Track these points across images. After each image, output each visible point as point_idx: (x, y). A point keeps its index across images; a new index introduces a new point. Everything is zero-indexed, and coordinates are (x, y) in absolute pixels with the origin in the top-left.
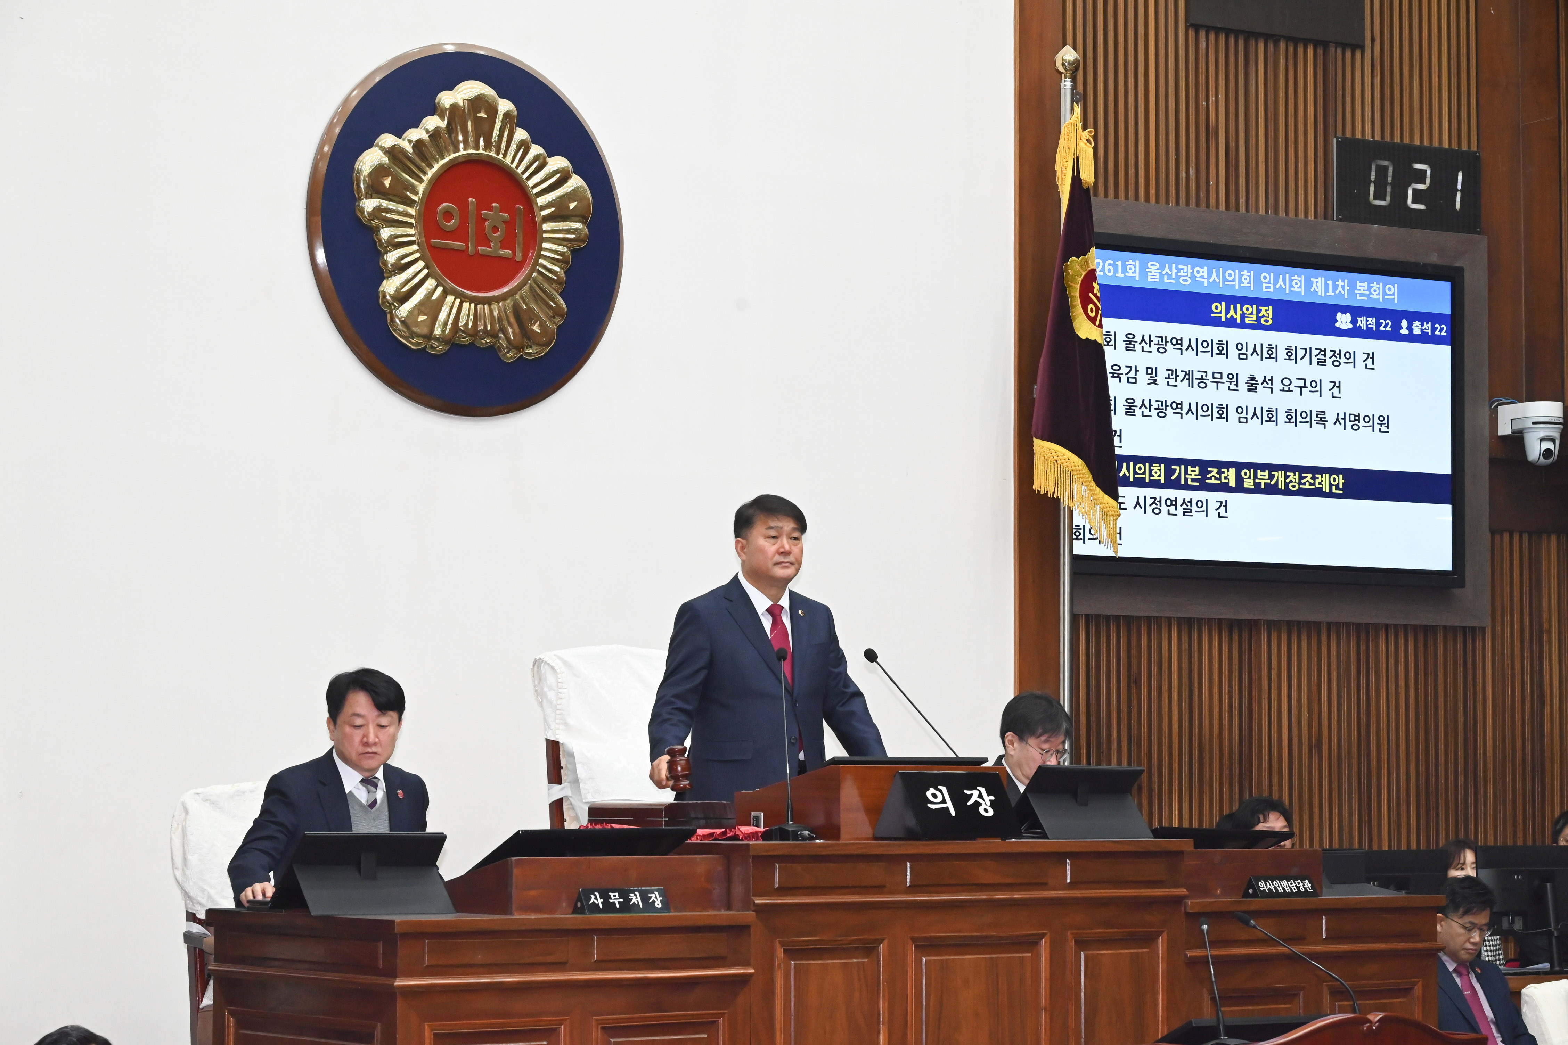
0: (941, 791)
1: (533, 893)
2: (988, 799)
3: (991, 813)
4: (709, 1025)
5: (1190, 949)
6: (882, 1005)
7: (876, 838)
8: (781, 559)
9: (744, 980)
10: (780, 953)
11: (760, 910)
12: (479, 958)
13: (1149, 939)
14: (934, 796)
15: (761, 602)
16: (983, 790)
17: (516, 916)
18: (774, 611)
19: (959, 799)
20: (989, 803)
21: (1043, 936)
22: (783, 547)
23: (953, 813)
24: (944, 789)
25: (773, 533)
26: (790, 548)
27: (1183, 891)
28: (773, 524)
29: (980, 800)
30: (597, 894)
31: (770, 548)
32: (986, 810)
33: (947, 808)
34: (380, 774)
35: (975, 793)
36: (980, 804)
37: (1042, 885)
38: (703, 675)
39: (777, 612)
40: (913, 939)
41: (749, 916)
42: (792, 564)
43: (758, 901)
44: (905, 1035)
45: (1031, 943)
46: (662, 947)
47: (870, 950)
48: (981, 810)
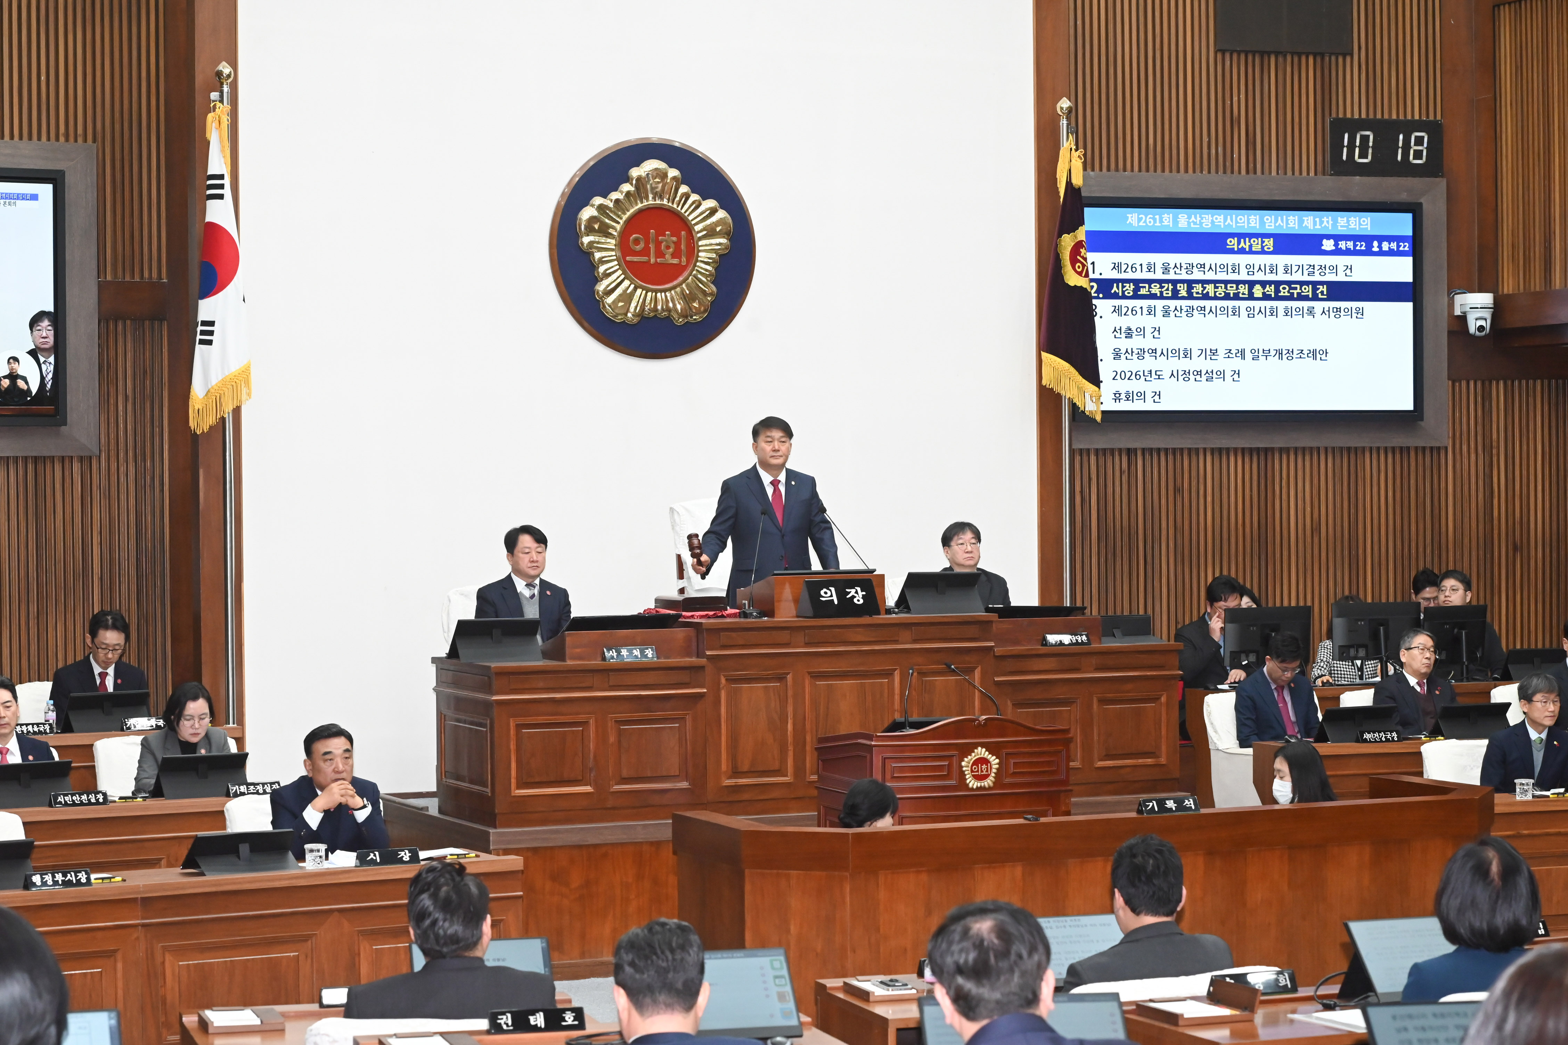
0: (830, 590)
1: (578, 650)
2: (861, 594)
3: (861, 601)
4: (681, 719)
5: (998, 676)
6: (790, 709)
7: (798, 617)
8: (774, 454)
9: (701, 695)
10: (723, 680)
11: (710, 658)
12: (541, 684)
13: (970, 671)
14: (826, 593)
15: (766, 478)
16: (859, 589)
17: (569, 662)
18: (775, 483)
19: (841, 594)
20: (861, 596)
21: (896, 669)
22: (774, 447)
23: (836, 602)
24: (833, 589)
25: (769, 439)
26: (779, 447)
27: (992, 644)
28: (769, 434)
29: (856, 595)
30: (614, 650)
31: (768, 448)
32: (859, 600)
33: (833, 600)
34: (537, 582)
35: (853, 591)
36: (855, 597)
37: (896, 642)
38: (732, 521)
39: (776, 484)
40: (809, 673)
41: (703, 661)
42: (781, 456)
43: (708, 653)
44: (804, 725)
45: (889, 674)
46: (651, 678)
47: (781, 678)
48: (855, 600)
